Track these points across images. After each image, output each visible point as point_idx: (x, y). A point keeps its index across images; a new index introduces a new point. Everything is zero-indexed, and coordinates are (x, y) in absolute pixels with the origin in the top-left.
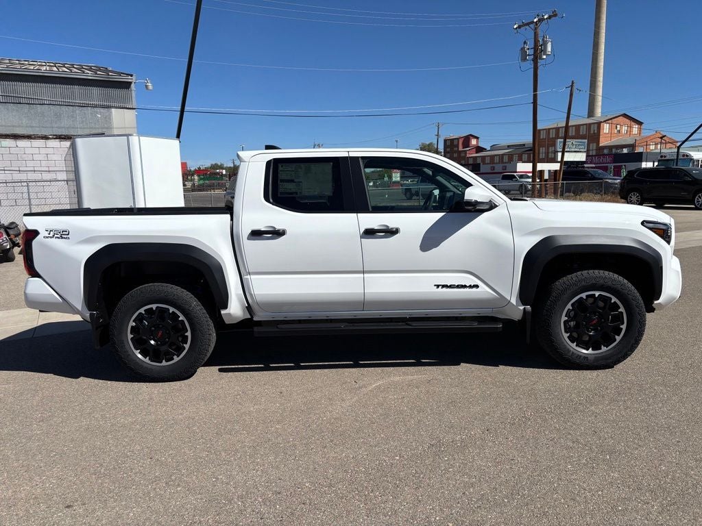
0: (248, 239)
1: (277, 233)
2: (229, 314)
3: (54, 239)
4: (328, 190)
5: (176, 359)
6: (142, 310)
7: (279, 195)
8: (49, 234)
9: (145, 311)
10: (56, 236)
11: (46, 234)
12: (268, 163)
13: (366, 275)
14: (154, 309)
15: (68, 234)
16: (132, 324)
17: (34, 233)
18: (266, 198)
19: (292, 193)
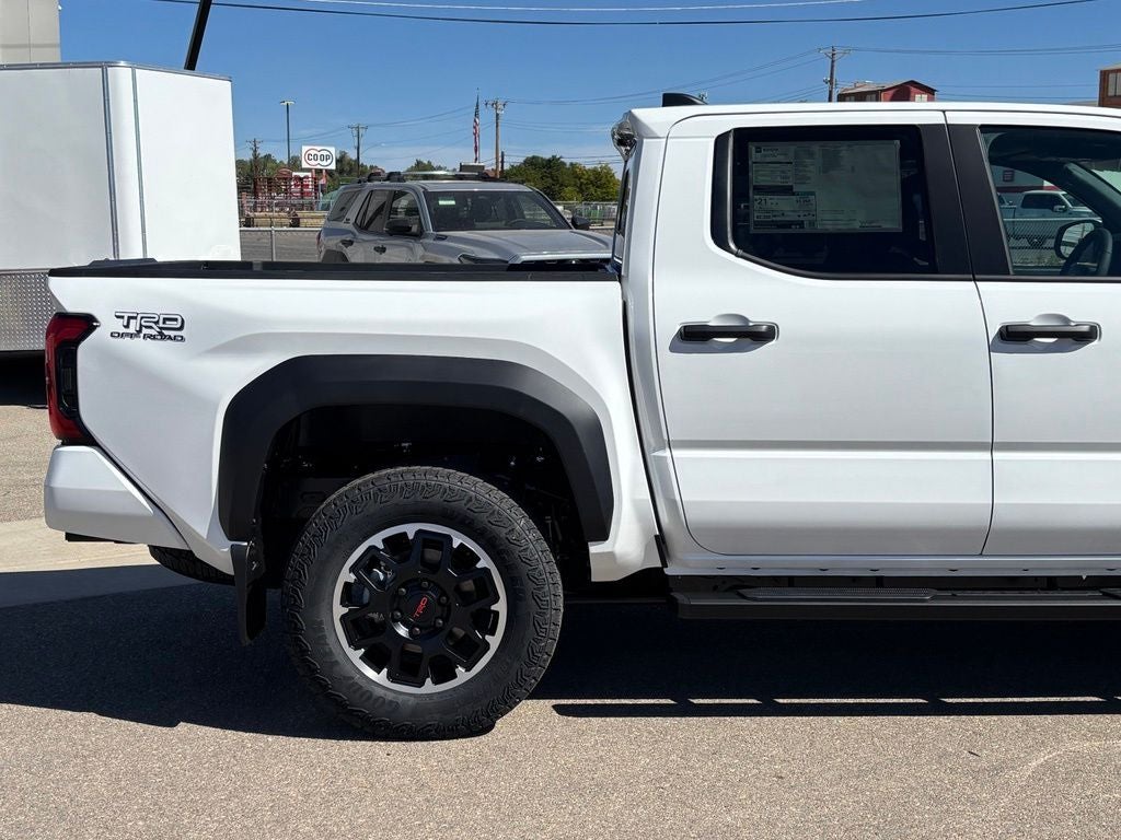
0: (673, 349)
1: (754, 335)
2: (611, 555)
3: (139, 341)
4: (889, 218)
5: (463, 675)
6: (377, 540)
7: (753, 230)
8: (127, 326)
9: (385, 541)
10: (145, 331)
11: (119, 326)
12: (720, 141)
13: (998, 455)
14: (411, 537)
15: (181, 328)
16: (346, 576)
17: (84, 324)
18: (719, 238)
19: (788, 225)
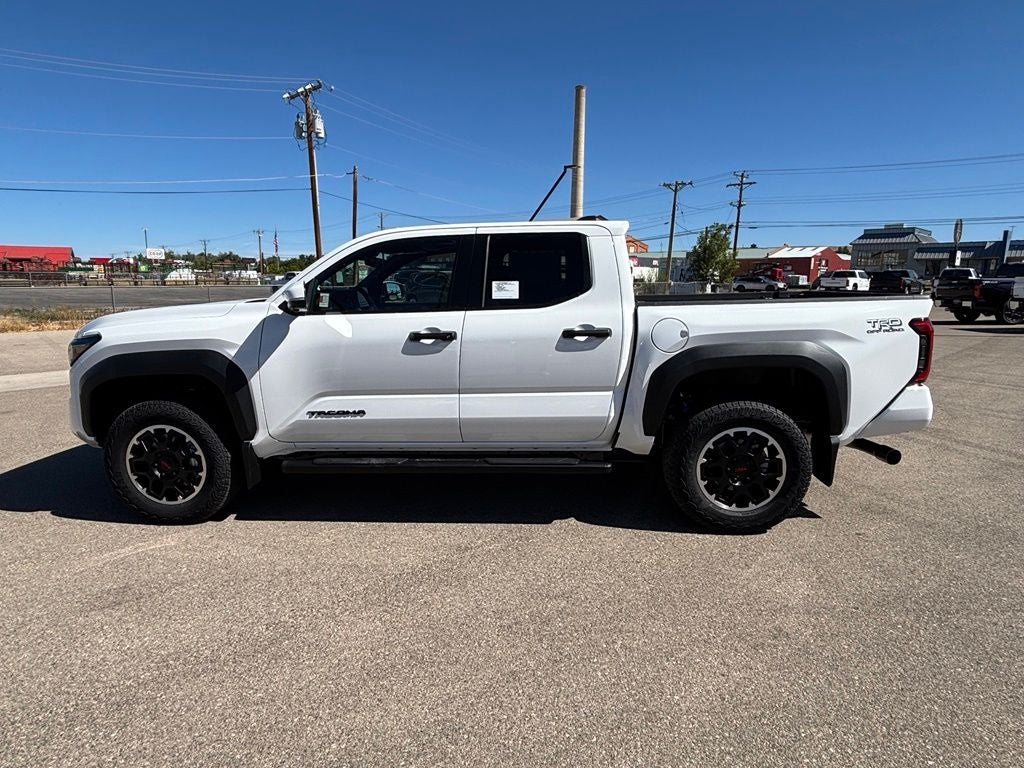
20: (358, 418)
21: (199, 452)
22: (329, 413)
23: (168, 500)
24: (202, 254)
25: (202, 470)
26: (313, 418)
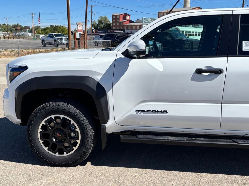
20: (163, 114)
21: (78, 129)
22: (147, 111)
23: (59, 154)
24: (4, 24)
25: (78, 139)
26: (139, 114)
